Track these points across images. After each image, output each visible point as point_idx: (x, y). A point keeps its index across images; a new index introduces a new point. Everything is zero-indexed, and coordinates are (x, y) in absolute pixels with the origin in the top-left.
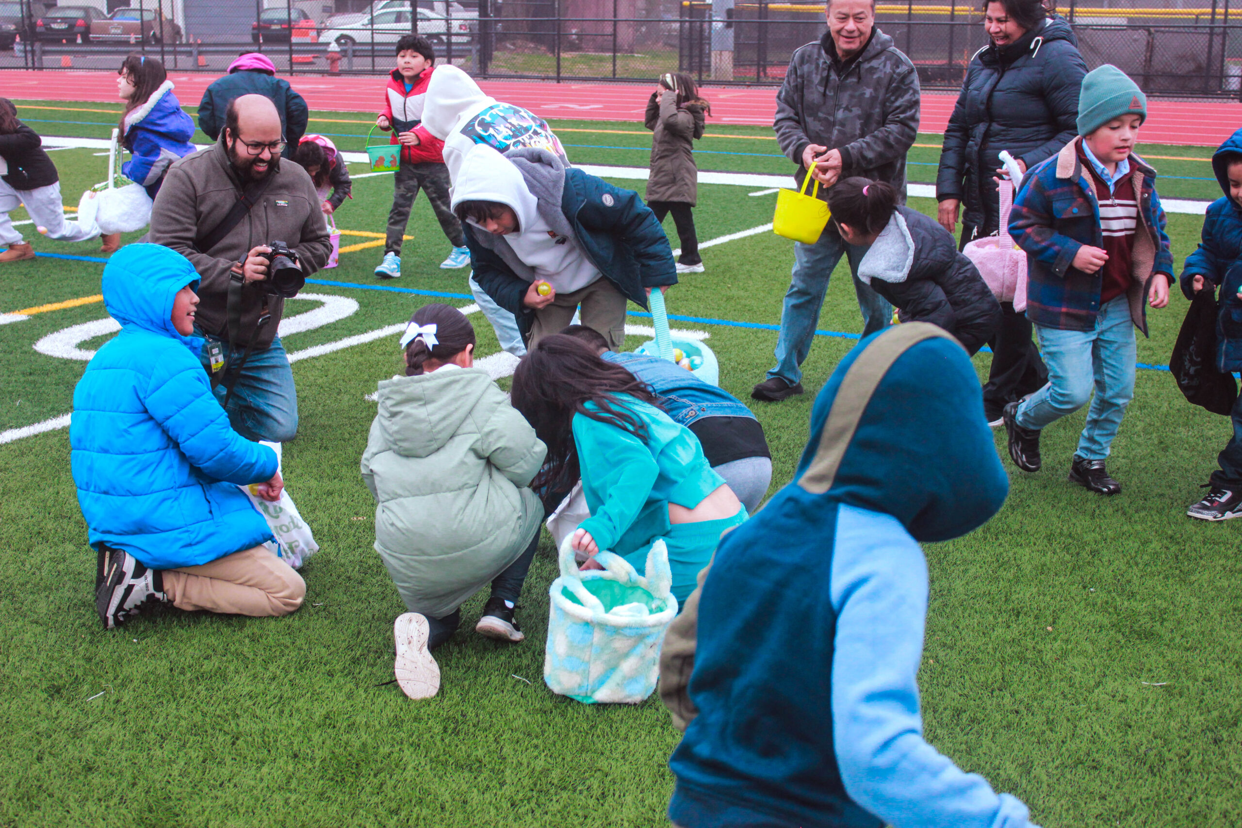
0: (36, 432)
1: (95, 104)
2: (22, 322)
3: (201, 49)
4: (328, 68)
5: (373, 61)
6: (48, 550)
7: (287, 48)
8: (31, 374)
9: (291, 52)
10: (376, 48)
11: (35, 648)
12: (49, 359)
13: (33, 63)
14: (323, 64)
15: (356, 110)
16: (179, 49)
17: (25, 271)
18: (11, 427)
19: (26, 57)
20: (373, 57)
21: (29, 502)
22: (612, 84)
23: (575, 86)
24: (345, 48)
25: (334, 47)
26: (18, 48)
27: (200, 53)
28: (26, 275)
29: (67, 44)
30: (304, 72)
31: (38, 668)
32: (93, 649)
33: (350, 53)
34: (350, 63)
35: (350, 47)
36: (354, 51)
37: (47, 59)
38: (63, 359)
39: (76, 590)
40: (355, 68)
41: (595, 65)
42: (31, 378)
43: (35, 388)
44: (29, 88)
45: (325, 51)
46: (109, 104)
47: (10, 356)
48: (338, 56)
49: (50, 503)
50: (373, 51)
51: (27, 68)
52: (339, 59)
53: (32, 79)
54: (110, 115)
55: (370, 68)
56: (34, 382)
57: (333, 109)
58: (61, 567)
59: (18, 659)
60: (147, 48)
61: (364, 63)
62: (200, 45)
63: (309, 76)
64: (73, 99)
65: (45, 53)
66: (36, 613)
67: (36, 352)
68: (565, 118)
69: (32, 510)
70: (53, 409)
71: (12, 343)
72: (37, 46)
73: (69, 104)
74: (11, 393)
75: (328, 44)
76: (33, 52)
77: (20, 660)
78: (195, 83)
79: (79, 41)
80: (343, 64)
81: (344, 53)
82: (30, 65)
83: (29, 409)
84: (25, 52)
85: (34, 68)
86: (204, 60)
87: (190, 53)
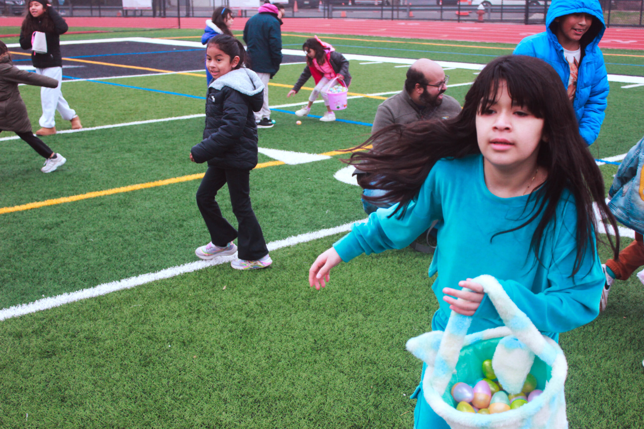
0: (338, 232)
1: (358, 37)
2: (327, 160)
3: (412, 8)
4: (477, 18)
5: (502, 15)
6: (348, 317)
7: (457, 8)
8: (333, 193)
9: (459, 10)
10: (504, 8)
11: (343, 394)
12: (343, 184)
13: (328, 14)
14: (474, 16)
15: (495, 42)
16: (400, 8)
17: (328, 129)
18: (323, 228)
19: (324, 12)
20: (502, 12)
21: (335, 280)
22: (639, 29)
23: (619, 30)
24: (487, 7)
25: (481, 7)
26: (321, 7)
27: (411, 10)
28: (328, 131)
29: (344, 6)
30: (466, 20)
31: (345, 409)
32: (378, 398)
33: (489, 10)
34: (489, 16)
35: (489, 8)
36: (492, 10)
37: (335, 13)
38: (350, 185)
39: (366, 350)
40: (491, 19)
41: (626, 18)
42: (333, 196)
43: (336, 202)
44: (326, 28)
45: (476, 9)
46: (366, 37)
47: (321, 181)
48: (483, 12)
49: (347, 282)
50: (502, 9)
51: (324, 17)
52: (483, 14)
53: (327, 23)
54: (367, 42)
55: (500, 19)
56: (335, 198)
57: (483, 41)
58: (356, 331)
59: (332, 400)
60: (384, 8)
61: (497, 16)
62: (411, 6)
63: (468, 22)
64: (348, 34)
65: (334, 10)
66: (342, 364)
67: (335, 180)
68: (615, 48)
69: (337, 287)
70: (346, 217)
71: (322, 173)
72: (331, 6)
73: (345, 36)
74: (323, 204)
75: (478, 6)
76: (328, 10)
77: (334, 401)
78: (409, 26)
79: (350, 4)
80: (485, 16)
81: (486, 10)
82: (326, 16)
83: (334, 217)
84: (324, 9)
85: (328, 17)
86: (413, 13)
87: (405, 10)
